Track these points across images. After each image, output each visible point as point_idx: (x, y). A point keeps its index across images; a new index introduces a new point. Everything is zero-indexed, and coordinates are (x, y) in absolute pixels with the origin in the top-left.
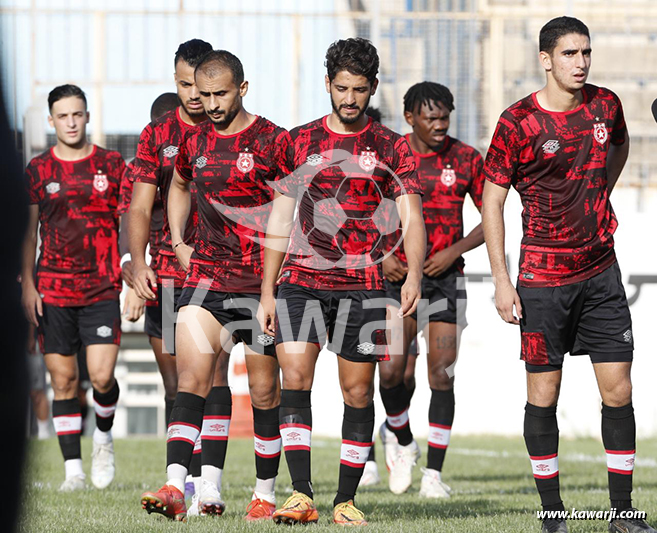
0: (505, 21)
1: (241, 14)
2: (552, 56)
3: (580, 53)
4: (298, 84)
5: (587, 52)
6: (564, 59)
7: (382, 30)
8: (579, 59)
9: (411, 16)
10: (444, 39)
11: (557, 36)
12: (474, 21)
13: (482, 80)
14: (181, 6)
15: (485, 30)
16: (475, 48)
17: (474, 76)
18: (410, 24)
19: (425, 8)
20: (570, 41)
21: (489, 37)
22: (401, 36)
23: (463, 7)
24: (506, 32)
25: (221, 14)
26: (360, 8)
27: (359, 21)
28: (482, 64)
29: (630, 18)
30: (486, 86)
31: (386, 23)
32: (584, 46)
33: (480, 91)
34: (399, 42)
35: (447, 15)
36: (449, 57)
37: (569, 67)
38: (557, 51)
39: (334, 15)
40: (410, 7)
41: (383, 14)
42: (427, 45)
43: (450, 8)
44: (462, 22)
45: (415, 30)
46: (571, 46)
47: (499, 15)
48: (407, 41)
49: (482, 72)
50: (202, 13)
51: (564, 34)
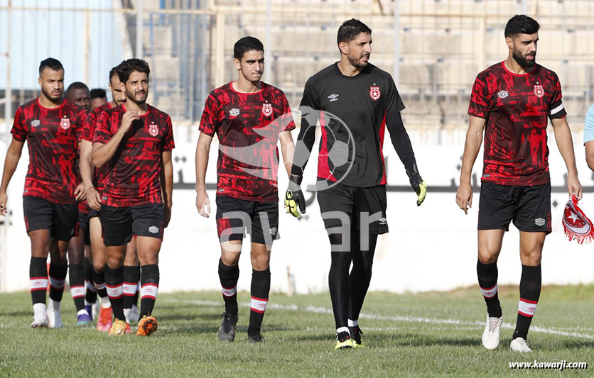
0: (226, 16)
1: (49, 9)
2: (241, 62)
3: (257, 62)
4: (88, 56)
5: (261, 61)
6: (248, 65)
7: (144, 20)
8: (257, 66)
9: (163, 11)
10: (185, 27)
11: (243, 51)
12: (206, 15)
13: (210, 55)
14: (10, 4)
15: (213, 21)
16: (206, 34)
17: (206, 52)
18: (163, 17)
19: (173, 7)
20: (252, 54)
21: (216, 26)
22: (157, 25)
23: (198, 7)
24: (226, 23)
25: (36, 9)
26: (130, 6)
27: (128, 14)
28: (211, 44)
29: (309, 15)
30: (213, 58)
31: (147, 16)
32: (260, 58)
33: (209, 62)
34: (155, 29)
35: (188, 12)
36: (189, 40)
37: (251, 69)
38: (244, 60)
39: (112, 11)
40: (163, 6)
41: (144, 10)
42: (174, 31)
43: (190, 7)
44: (198, 15)
45: (166, 22)
46: (252, 58)
47: (222, 11)
48: (161, 28)
49: (211, 49)
50: (23, 9)
51: (248, 50)
